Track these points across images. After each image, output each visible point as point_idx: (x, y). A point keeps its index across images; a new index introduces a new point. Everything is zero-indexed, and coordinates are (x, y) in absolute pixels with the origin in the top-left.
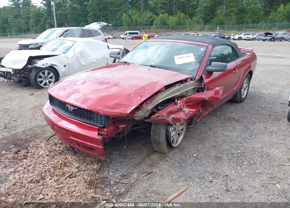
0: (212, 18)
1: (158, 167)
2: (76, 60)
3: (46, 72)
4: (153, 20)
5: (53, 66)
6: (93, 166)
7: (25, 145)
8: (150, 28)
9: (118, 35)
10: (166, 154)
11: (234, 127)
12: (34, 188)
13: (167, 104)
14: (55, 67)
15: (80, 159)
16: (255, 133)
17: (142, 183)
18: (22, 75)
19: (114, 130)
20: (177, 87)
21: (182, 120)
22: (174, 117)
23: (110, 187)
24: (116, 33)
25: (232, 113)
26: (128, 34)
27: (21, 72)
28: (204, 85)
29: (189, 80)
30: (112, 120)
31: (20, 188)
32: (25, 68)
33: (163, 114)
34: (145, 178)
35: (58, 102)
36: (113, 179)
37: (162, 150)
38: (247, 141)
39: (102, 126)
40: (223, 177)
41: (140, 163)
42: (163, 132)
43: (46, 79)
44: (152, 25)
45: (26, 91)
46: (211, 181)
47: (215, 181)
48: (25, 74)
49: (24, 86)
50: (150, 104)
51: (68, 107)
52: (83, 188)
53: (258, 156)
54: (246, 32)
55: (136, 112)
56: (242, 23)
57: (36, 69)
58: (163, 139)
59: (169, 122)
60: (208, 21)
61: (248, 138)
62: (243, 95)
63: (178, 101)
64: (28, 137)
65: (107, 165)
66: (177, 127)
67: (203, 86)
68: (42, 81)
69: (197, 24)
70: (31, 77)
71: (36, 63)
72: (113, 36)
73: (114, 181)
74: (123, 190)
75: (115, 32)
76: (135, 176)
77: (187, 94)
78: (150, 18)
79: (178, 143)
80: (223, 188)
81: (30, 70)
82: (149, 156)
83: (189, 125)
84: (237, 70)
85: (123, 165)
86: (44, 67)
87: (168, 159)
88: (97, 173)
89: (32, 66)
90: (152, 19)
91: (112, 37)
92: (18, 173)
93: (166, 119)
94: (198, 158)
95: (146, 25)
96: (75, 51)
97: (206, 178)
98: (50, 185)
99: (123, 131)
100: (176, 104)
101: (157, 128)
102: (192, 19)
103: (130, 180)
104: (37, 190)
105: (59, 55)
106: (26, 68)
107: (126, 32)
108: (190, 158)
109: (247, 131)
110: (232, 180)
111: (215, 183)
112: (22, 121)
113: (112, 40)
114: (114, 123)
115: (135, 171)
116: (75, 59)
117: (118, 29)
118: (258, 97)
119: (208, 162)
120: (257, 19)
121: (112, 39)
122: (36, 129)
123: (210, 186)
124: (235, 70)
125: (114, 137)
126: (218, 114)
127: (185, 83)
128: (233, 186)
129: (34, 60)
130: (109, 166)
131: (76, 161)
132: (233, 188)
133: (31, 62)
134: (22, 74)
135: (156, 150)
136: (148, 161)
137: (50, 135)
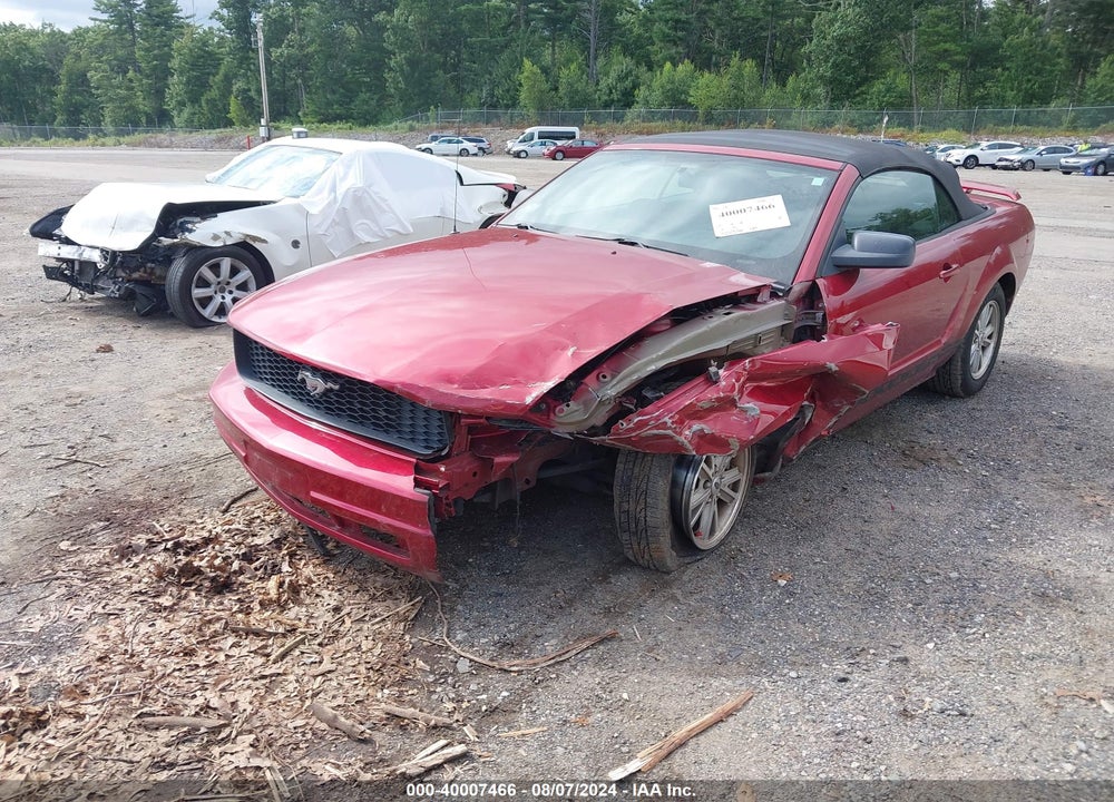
0: (866, 80)
1: (640, 620)
2: (337, 224)
3: (226, 264)
4: (635, 86)
5: (252, 243)
6: (393, 607)
7: (144, 523)
8: (623, 116)
9: (499, 141)
10: (668, 573)
11: (938, 487)
12: (176, 674)
13: (678, 383)
14: (257, 245)
15: (345, 578)
16: (1019, 509)
17: (576, 673)
18: (136, 275)
19: (475, 474)
20: (718, 320)
21: (735, 446)
22: (702, 430)
23: (456, 682)
24: (491, 134)
25: (931, 433)
26: (536, 136)
27: (133, 265)
28: (824, 315)
29: (764, 296)
30: (469, 434)
31: (122, 672)
32: (147, 247)
33: (661, 416)
34: (588, 655)
35: (267, 358)
36: (468, 655)
37: (655, 555)
38: (985, 538)
39: (430, 452)
40: (890, 665)
41: (570, 602)
42: (661, 487)
43: (222, 290)
44: (629, 105)
45: (149, 332)
46: (842, 675)
47: (857, 678)
48: (149, 271)
49: (143, 315)
50: (613, 377)
51: (303, 381)
52: (357, 682)
53: (1029, 594)
54: (995, 139)
55: (558, 409)
56: (983, 101)
57: (187, 251)
58: (659, 514)
59: (682, 446)
60: (847, 93)
61: (993, 526)
62: (976, 365)
63: (721, 372)
64: (156, 497)
65: (446, 604)
66: (713, 471)
67: (820, 321)
68: (210, 298)
69: (804, 105)
70: (167, 282)
71: (190, 231)
72: (481, 145)
73: (471, 660)
74: (505, 694)
75: (489, 129)
76: (551, 646)
77: (756, 347)
78: (621, 79)
79: (719, 535)
80: (889, 705)
81: (168, 257)
82: (605, 578)
83: (763, 471)
84: (954, 266)
85: (507, 606)
86: (219, 244)
87: (678, 594)
88: (406, 631)
89: (175, 240)
90: (628, 83)
91: (476, 150)
92: (118, 621)
93: (672, 437)
94: (792, 594)
95: (607, 105)
96: (333, 189)
97: (824, 665)
98: (233, 666)
99: (507, 481)
100: (712, 381)
101: (636, 470)
102: (784, 85)
103: (531, 662)
104: (187, 680)
105: (274, 202)
106: (153, 250)
107: (528, 131)
108: (762, 590)
109: (990, 503)
110: (923, 677)
111: (856, 685)
112: (135, 438)
113: (475, 158)
114: (473, 445)
115: (550, 630)
116: (334, 220)
117: (498, 117)
118: (1036, 379)
119: (832, 607)
120: (1040, 87)
121: (475, 155)
122: (183, 468)
123: (839, 695)
124: (947, 266)
125: (475, 500)
126: (877, 435)
127: (749, 306)
128: (928, 699)
129: (182, 220)
130: (452, 609)
131: (330, 587)
132: (927, 707)
133: (171, 226)
134: (137, 269)
135: (630, 555)
136: (602, 596)
137: (235, 490)
